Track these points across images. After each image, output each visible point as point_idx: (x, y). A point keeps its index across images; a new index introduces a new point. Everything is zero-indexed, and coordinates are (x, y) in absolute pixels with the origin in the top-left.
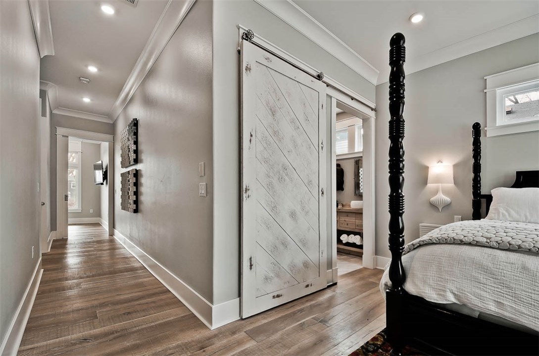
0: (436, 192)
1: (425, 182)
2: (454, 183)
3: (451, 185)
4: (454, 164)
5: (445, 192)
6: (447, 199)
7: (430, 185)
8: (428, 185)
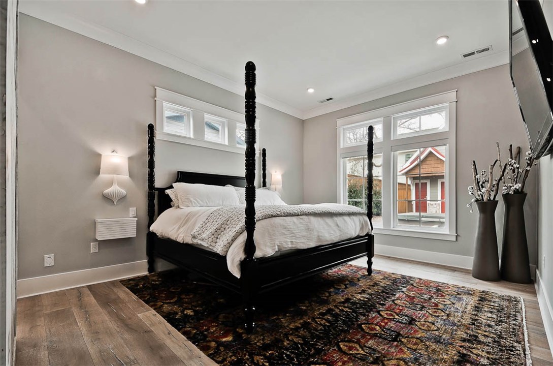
0: (111, 183)
1: (97, 172)
2: (130, 176)
3: (125, 177)
4: (128, 156)
5: (120, 184)
6: (123, 192)
7: (103, 176)
8: (101, 175)
